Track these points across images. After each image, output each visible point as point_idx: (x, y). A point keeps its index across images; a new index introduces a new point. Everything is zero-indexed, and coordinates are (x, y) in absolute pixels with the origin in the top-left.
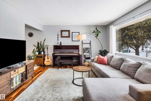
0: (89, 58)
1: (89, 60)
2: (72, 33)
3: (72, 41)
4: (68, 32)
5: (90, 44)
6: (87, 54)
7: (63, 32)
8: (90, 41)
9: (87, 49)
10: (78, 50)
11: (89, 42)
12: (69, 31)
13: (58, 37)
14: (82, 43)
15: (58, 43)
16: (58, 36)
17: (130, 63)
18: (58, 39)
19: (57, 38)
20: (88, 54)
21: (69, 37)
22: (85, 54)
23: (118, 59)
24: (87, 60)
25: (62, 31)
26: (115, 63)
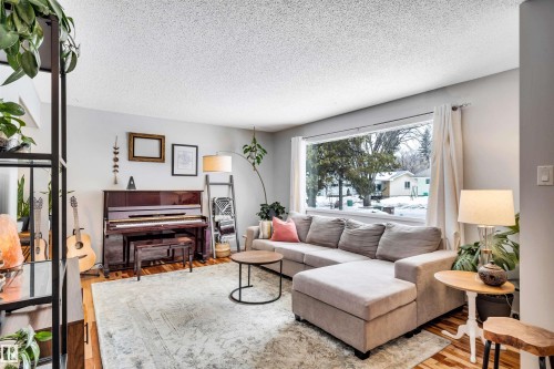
0: (230, 231)
1: (231, 238)
2: (173, 145)
3: (173, 174)
4: (156, 142)
5: (231, 185)
6: (225, 217)
7: (138, 141)
8: (231, 177)
9: (224, 201)
10: (198, 206)
11: (228, 181)
12: (161, 139)
13: (116, 160)
14: (207, 183)
15: (116, 183)
16: (116, 153)
17: (361, 228)
18: (116, 166)
19: (113, 163)
20: (229, 217)
21: (161, 159)
22: (217, 218)
23: (329, 223)
24: (225, 238)
25: (132, 137)
26: (326, 232)
